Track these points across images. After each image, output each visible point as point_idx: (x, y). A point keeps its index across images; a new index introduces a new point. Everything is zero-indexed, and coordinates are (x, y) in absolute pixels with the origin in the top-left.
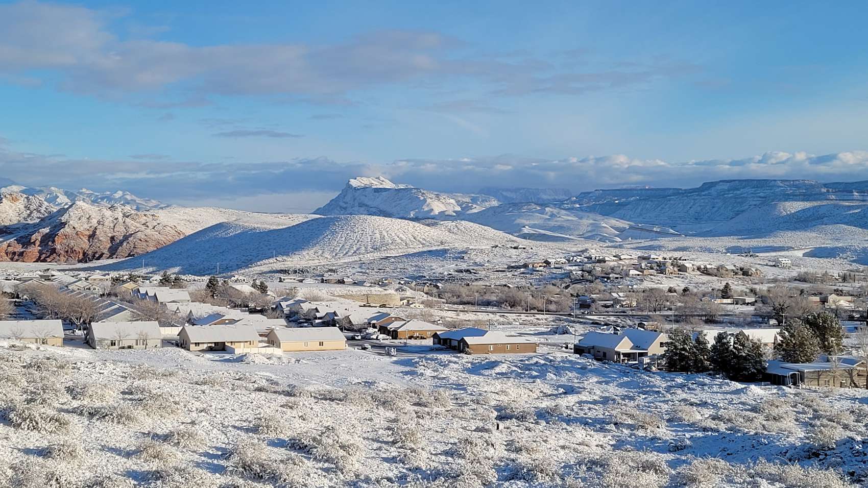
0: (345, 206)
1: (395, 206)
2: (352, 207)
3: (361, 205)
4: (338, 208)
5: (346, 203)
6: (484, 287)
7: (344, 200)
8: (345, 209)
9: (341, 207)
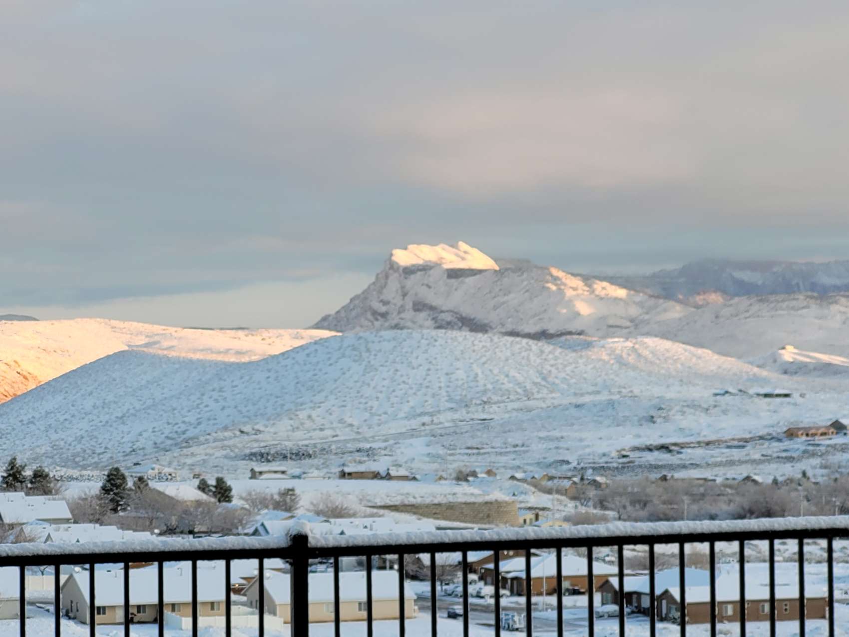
0: (383, 309)
1: (495, 308)
2: (399, 313)
3: (419, 306)
4: (369, 316)
5: (385, 303)
6: (701, 482)
7: (382, 297)
8: (384, 315)
9: (375, 313)
